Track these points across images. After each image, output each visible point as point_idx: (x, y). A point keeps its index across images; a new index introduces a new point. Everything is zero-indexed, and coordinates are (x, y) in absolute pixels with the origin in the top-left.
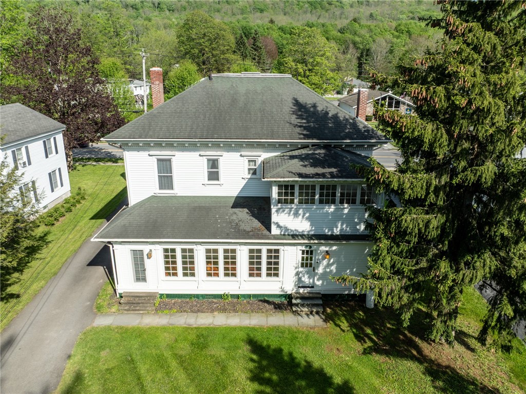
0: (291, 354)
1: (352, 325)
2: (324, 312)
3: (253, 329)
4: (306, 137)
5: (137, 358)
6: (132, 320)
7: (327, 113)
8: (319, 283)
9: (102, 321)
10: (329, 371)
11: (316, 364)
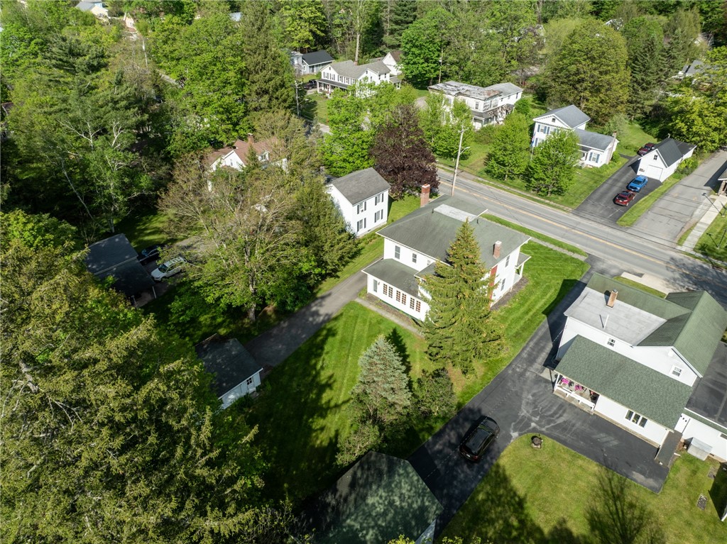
0: (402, 339)
3: (399, 326)
5: (360, 316)
6: (366, 304)
9: (358, 300)
10: (408, 350)
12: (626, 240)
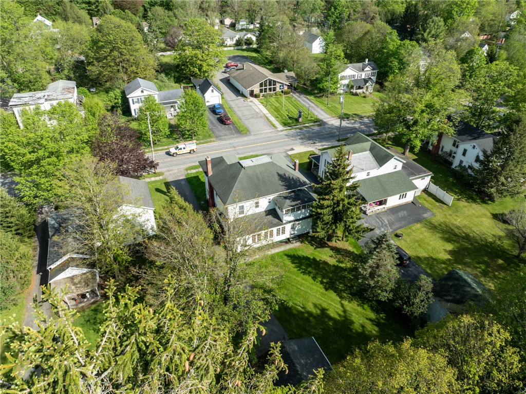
0: (298, 255)
1: (309, 242)
2: (300, 241)
3: (284, 251)
4: (287, 190)
7: (290, 177)
8: (296, 232)
10: (309, 256)
11: (305, 255)
12: (257, 139)
